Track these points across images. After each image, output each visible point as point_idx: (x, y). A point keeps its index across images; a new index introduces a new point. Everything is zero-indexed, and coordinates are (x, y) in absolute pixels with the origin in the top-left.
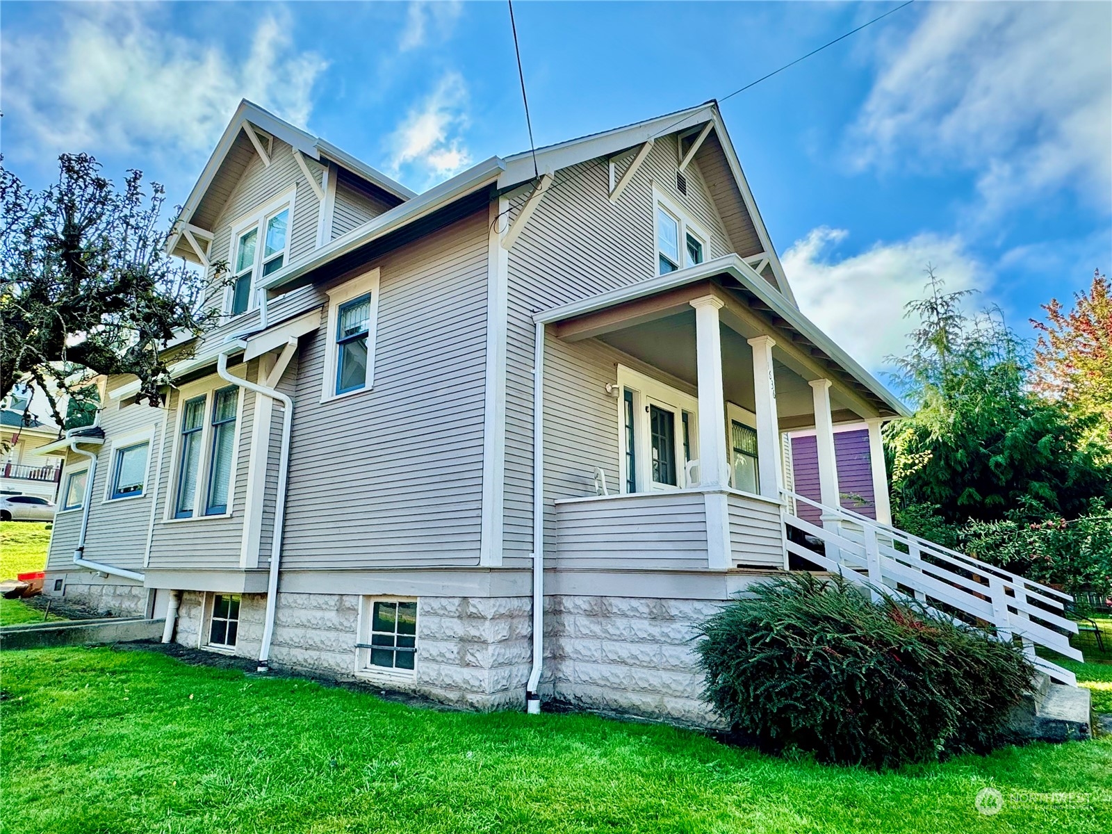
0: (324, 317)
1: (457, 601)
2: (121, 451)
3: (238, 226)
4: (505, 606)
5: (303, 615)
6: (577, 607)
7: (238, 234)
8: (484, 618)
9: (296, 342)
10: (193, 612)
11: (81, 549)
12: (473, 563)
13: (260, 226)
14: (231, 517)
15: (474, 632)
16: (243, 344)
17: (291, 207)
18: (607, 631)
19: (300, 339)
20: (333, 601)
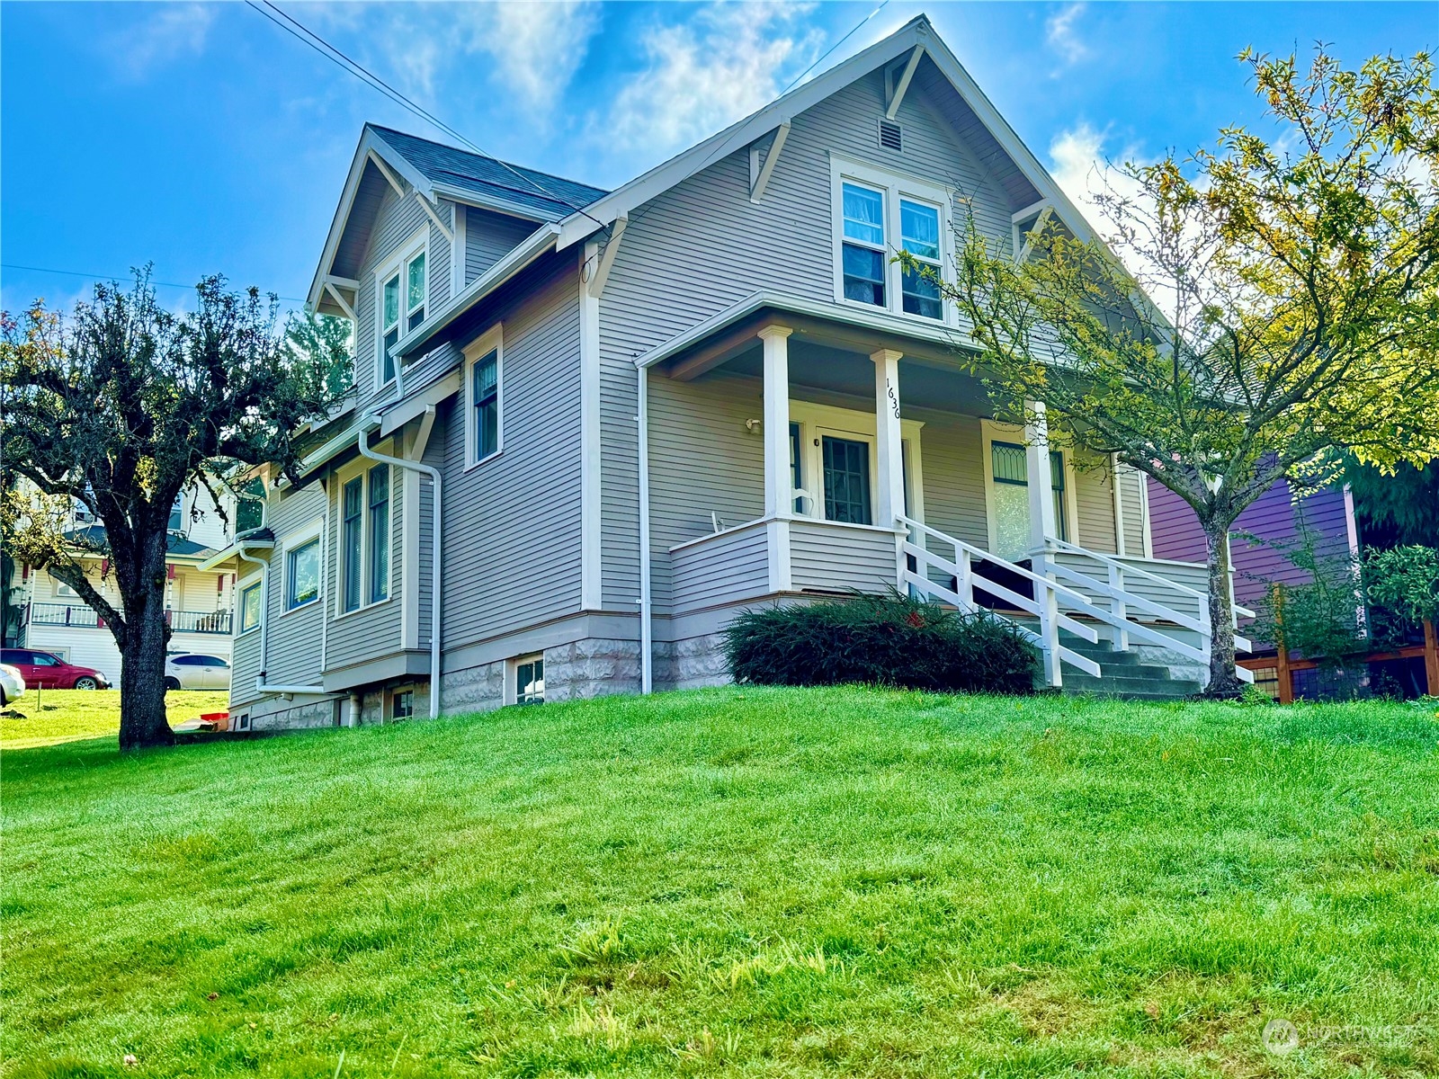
0: (462, 379)
1: (568, 647)
2: (294, 553)
3: (382, 272)
4: (607, 647)
5: (462, 692)
6: (687, 649)
7: (382, 282)
8: (586, 657)
9: (433, 409)
10: (374, 714)
11: (263, 674)
12: (576, 610)
13: (400, 272)
14: (391, 601)
15: (580, 672)
16: (378, 420)
17: (427, 250)
18: (706, 668)
19: (439, 406)
20: (483, 671)
